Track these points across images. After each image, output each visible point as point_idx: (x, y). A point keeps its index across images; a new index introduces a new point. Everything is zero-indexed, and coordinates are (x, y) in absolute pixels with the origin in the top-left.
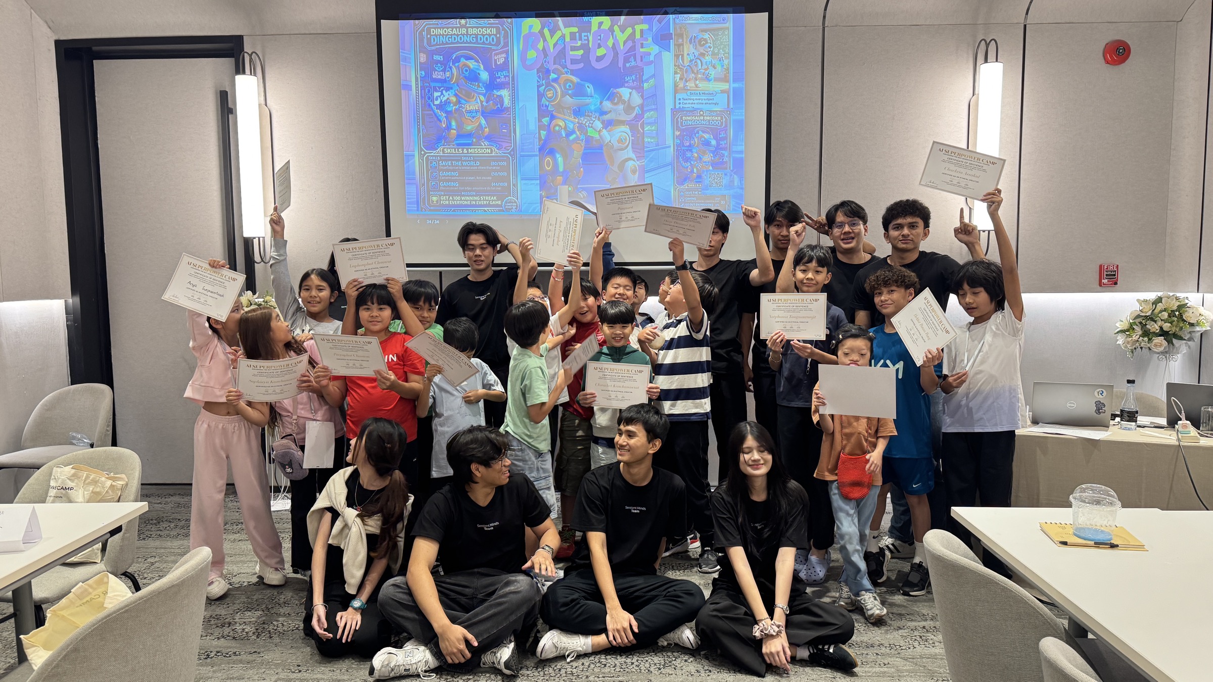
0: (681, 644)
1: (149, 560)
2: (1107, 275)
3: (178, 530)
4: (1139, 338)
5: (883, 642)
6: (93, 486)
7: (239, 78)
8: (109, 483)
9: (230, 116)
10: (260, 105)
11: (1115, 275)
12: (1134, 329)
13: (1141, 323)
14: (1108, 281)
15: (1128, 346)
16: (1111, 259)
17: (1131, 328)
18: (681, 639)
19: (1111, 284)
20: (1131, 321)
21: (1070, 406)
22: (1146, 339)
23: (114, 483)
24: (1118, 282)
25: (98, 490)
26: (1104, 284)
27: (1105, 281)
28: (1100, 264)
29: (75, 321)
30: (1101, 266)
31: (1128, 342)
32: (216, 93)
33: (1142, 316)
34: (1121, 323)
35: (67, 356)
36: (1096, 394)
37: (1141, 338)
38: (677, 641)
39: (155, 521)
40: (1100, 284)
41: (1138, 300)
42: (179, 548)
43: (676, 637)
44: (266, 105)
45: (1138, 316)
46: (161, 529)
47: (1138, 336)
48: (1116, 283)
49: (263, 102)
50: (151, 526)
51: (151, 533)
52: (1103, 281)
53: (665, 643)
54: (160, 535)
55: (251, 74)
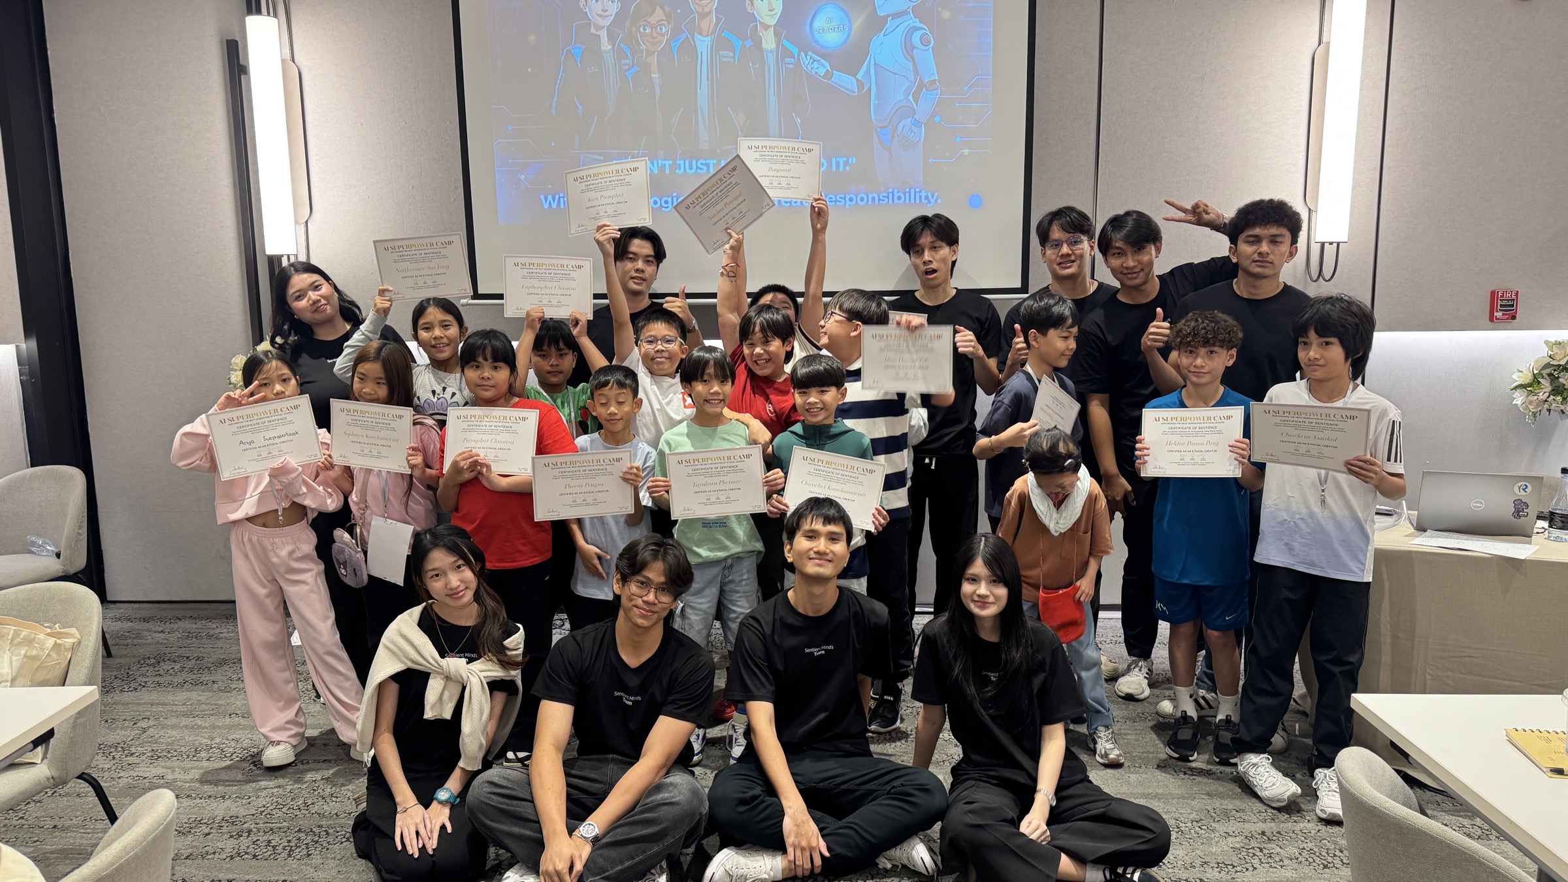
0: (911, 867)
1: (139, 725)
2: (1501, 306)
3: (185, 676)
4: (1549, 397)
5: (1208, 859)
6: (27, 648)
7: (252, 22)
8: (50, 642)
9: (243, 77)
10: (283, 61)
11: (1513, 306)
12: (1539, 383)
13: (1550, 375)
14: (1503, 314)
15: (1531, 407)
16: (1506, 282)
17: (1535, 381)
18: (910, 860)
19: (1507, 319)
20: (1535, 372)
21: (1475, 507)
22: (1559, 398)
23: (59, 641)
24: (1517, 316)
25: (34, 652)
26: (1497, 319)
27: (1499, 314)
28: (1493, 289)
29: (31, 374)
30: (1493, 294)
31: (1531, 402)
32: (222, 44)
33: (1554, 365)
34: (1521, 374)
35: (22, 425)
36: (1516, 489)
37: (1552, 397)
38: (905, 862)
39: (153, 661)
40: (1491, 320)
41: (1547, 342)
42: (184, 704)
43: (905, 855)
44: (293, 61)
45: (1548, 365)
46: (161, 672)
47: (1547, 394)
48: (1514, 318)
49: (288, 57)
50: (147, 668)
51: (147, 680)
52: (1496, 314)
53: (889, 866)
54: (159, 684)
55: (269, 14)
